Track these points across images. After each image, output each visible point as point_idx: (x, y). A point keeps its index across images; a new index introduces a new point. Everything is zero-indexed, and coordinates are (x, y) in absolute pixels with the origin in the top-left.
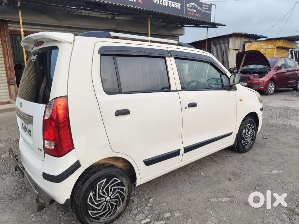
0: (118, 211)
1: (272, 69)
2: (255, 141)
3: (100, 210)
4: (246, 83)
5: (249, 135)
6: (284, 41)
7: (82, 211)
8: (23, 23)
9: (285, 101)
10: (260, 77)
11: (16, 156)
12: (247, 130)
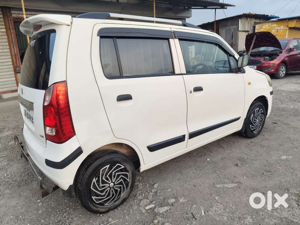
0: (122, 197)
1: (284, 51)
2: (264, 126)
3: (104, 196)
4: (256, 67)
5: (258, 120)
6: (297, 21)
7: (86, 197)
8: (25, 9)
9: (296, 85)
10: (270, 60)
11: (21, 143)
12: (256, 115)
